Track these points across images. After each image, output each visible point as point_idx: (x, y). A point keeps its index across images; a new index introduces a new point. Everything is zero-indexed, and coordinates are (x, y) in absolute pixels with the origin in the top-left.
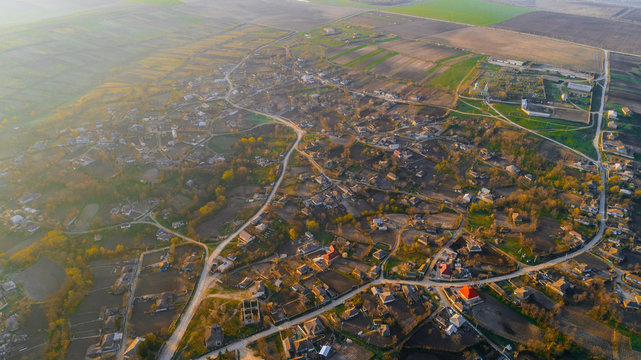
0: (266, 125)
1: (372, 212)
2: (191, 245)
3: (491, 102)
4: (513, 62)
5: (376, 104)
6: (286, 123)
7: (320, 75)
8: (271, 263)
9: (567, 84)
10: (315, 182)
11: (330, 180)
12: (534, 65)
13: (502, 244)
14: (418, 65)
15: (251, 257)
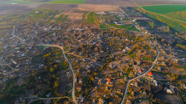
0: (47, 48)
1: (106, 64)
2: (62, 99)
3: (108, 24)
4: (102, 12)
5: (77, 32)
6: (53, 46)
7: (50, 27)
8: (95, 91)
9: (118, 15)
10: (82, 61)
11: (87, 59)
12: (108, 12)
13: (144, 59)
14: (77, 18)
15: (87, 93)
